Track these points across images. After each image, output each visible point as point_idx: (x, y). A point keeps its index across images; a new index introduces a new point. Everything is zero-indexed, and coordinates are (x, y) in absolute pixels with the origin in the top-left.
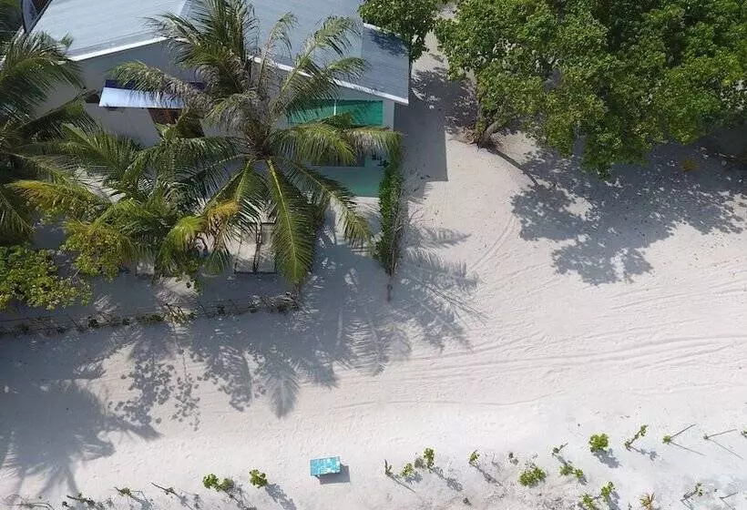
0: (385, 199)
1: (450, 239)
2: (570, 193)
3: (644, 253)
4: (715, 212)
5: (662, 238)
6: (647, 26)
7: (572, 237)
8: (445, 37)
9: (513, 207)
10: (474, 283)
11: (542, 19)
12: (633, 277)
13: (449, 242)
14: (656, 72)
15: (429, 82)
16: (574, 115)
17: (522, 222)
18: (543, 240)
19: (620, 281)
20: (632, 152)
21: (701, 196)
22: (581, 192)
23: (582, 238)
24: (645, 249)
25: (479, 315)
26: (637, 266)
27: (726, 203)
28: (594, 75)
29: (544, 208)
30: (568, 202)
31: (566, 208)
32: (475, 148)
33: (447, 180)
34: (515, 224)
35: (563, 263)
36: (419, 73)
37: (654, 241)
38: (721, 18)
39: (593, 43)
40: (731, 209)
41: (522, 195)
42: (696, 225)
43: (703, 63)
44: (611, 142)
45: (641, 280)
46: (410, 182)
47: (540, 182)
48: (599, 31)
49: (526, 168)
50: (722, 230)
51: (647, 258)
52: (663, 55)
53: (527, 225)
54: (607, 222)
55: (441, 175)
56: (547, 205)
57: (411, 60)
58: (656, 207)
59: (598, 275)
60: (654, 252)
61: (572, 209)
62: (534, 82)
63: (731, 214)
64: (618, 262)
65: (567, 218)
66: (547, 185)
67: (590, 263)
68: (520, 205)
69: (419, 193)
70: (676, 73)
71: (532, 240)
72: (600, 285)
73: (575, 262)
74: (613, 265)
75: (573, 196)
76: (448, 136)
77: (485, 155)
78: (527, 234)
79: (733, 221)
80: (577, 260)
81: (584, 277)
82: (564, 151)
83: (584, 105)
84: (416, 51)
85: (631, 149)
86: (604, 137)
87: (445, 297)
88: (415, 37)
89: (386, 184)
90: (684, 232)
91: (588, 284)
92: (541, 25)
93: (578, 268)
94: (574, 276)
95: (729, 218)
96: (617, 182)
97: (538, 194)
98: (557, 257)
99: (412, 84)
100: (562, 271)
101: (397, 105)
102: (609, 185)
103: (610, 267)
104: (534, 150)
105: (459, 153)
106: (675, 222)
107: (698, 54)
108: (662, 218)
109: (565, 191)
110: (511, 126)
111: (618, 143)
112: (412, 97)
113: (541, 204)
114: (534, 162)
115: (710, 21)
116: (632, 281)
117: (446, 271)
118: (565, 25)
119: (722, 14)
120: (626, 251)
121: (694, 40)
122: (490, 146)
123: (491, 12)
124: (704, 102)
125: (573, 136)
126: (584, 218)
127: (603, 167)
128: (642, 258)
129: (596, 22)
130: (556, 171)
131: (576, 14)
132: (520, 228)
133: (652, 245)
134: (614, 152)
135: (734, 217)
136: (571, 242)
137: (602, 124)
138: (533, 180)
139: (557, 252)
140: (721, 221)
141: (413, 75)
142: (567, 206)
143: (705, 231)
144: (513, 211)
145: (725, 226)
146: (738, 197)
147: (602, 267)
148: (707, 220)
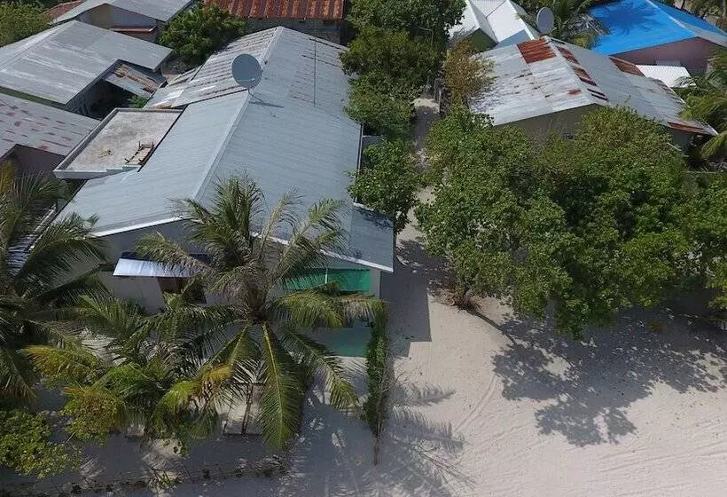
0: (372, 358)
1: (434, 397)
2: (549, 353)
3: (626, 413)
4: (689, 371)
5: (642, 398)
6: (600, 206)
7: (553, 397)
8: (424, 217)
9: (495, 367)
10: (460, 445)
11: (507, 205)
12: (618, 438)
13: (433, 401)
14: (611, 245)
15: (411, 249)
16: (543, 286)
17: (503, 381)
18: (526, 400)
19: (605, 442)
20: (600, 315)
21: (673, 355)
22: (558, 352)
23: (564, 398)
24: (626, 409)
25: (466, 479)
26: (621, 427)
27: (698, 361)
28: (557, 250)
29: (524, 368)
30: (547, 361)
31: (545, 367)
32: (456, 309)
33: (430, 340)
34: (497, 383)
35: (547, 423)
36: (403, 242)
37: (634, 400)
38: (663, 200)
39: (553, 224)
40: (704, 368)
41: (503, 354)
42: (672, 384)
43: (653, 239)
44: (579, 307)
45: (627, 440)
46: (398, 341)
47: (519, 342)
48: (559, 213)
49: (504, 329)
50: (699, 388)
51: (629, 418)
52: (616, 231)
53: (509, 385)
54: (585, 381)
55: (425, 336)
56: (527, 365)
57: (395, 232)
58: (632, 367)
59: (585, 436)
60: (635, 411)
61: (550, 368)
62: (503, 257)
63: (704, 373)
64: (600, 421)
65: (546, 377)
66: (525, 344)
67: (573, 424)
68: (500, 364)
69: (404, 352)
70: (632, 246)
71: (514, 399)
72: (586, 446)
73: (558, 423)
74: (596, 426)
75: (550, 355)
76: (430, 298)
77: (465, 317)
78: (510, 394)
79: (707, 379)
80: (561, 420)
81: (569, 438)
82: (537, 314)
83: (549, 277)
84: (400, 225)
86: (572, 304)
87: (431, 460)
88: (399, 213)
89: (373, 345)
90: (661, 392)
91: (574, 446)
92: (506, 210)
93: (562, 428)
94: (558, 438)
95: (703, 377)
96: (592, 342)
97: (517, 354)
98: (540, 417)
99: (396, 252)
100: (546, 431)
101: (383, 272)
102: (585, 344)
103: (594, 427)
104: (511, 311)
105: (441, 314)
106: (651, 381)
107: (648, 230)
108: (638, 377)
109: (544, 351)
110: (489, 290)
111: (586, 309)
112: (396, 264)
113: (521, 364)
114: (511, 322)
115: (654, 203)
116: (617, 442)
117: (431, 431)
118: (528, 208)
119: (662, 196)
120: (608, 412)
121: (642, 218)
122: (470, 307)
123: (462, 199)
124: (661, 271)
125: (544, 302)
126: (564, 378)
127: (576, 331)
128: (625, 419)
129: (554, 205)
130: (533, 331)
131: (536, 198)
132: (502, 388)
133: (632, 404)
134: (583, 316)
135: (708, 375)
136: (554, 402)
137: (569, 292)
138: (512, 340)
139: (541, 412)
140: (696, 379)
141: (398, 242)
142: (546, 364)
143: (682, 389)
144: (495, 370)
145: (700, 385)
146: (708, 356)
147: (585, 427)
148: (682, 379)
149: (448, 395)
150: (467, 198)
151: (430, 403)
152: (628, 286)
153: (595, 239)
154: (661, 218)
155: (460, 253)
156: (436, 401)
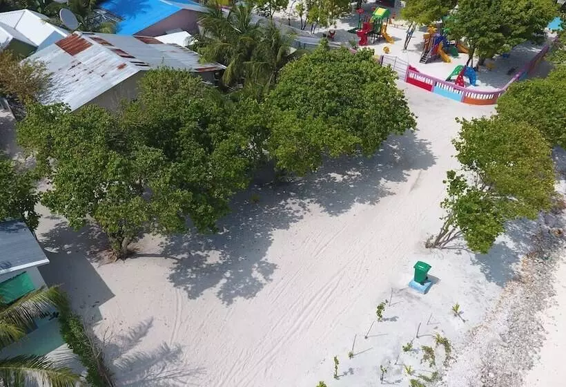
0: (73, 342)
1: (141, 332)
2: (203, 252)
3: (266, 260)
4: (284, 215)
5: (270, 245)
6: (183, 138)
7: (222, 278)
8: (52, 202)
9: (173, 284)
10: (179, 351)
11: (117, 162)
12: (271, 277)
13: (141, 336)
14: (204, 160)
15: (56, 237)
16: (175, 207)
17: (185, 289)
18: (206, 292)
19: (265, 284)
20: (222, 209)
21: (272, 211)
22: (209, 248)
23: (228, 274)
24: (266, 257)
25: (197, 371)
26: (268, 270)
27: (286, 206)
28: (171, 178)
29: (193, 271)
30: (205, 258)
31: (206, 263)
32: (121, 261)
33: (114, 296)
34: (181, 293)
35: (227, 296)
36: (44, 235)
37: (267, 250)
38: (218, 118)
39: (159, 162)
40: (290, 209)
41: (174, 272)
42: (281, 227)
43: (224, 144)
44: (206, 210)
45: (275, 276)
46: (85, 314)
47: (179, 257)
48: (158, 153)
49: (164, 255)
50: (295, 221)
51: (270, 261)
52: (202, 149)
53: (190, 289)
54: (235, 255)
55: (107, 294)
56: (194, 268)
57: (32, 230)
58: (255, 231)
59: (251, 290)
60: (271, 255)
61: (210, 261)
62: (136, 201)
63: (292, 211)
64: (256, 274)
65: (210, 268)
66: (185, 256)
67: (242, 286)
68: (176, 279)
69: (97, 317)
70: (216, 155)
71: (198, 296)
72: (257, 295)
73: (234, 292)
74: (255, 279)
75: (205, 253)
76: (95, 265)
77: (131, 263)
78: (193, 295)
79: (296, 214)
80: (234, 289)
81: (245, 296)
82: (181, 230)
83: (176, 199)
84: (33, 222)
85: (219, 207)
86: (200, 210)
87: (166, 377)
88: (26, 213)
89: (66, 329)
90: (277, 235)
91: (250, 299)
92: (119, 166)
93: (238, 293)
94: (239, 300)
95: (293, 214)
96: (225, 230)
97: (183, 265)
98: (221, 296)
99: (43, 245)
100: (230, 302)
101: (40, 267)
102: (221, 233)
103: (255, 280)
104: (163, 239)
105: (110, 272)
106: (269, 233)
107: (220, 141)
108: (262, 235)
109: (199, 252)
110: (138, 234)
111: (210, 209)
112: (49, 255)
113: (189, 270)
114: (167, 247)
115: (214, 122)
116: (271, 280)
117: (154, 358)
118: (134, 159)
119: (217, 116)
120: (256, 265)
121: (212, 135)
122: (131, 254)
123: (79, 173)
124: (239, 163)
125: (182, 219)
126: (220, 262)
127: (211, 226)
128: (268, 263)
129: (152, 148)
130: (185, 244)
131: (137, 150)
132: (186, 294)
133: (267, 253)
134: (211, 214)
135: (295, 211)
136: (223, 281)
137: (194, 203)
138: (174, 258)
139: (219, 293)
140: (291, 218)
141: (40, 238)
142: (206, 261)
143: (287, 228)
144: (175, 286)
145: (294, 219)
146: (289, 201)
147: (250, 283)
148: (284, 221)
149: (150, 325)
150: (82, 171)
151: (140, 339)
152: (227, 182)
153: (191, 161)
154: (223, 130)
155: (101, 214)
156: (144, 334)
